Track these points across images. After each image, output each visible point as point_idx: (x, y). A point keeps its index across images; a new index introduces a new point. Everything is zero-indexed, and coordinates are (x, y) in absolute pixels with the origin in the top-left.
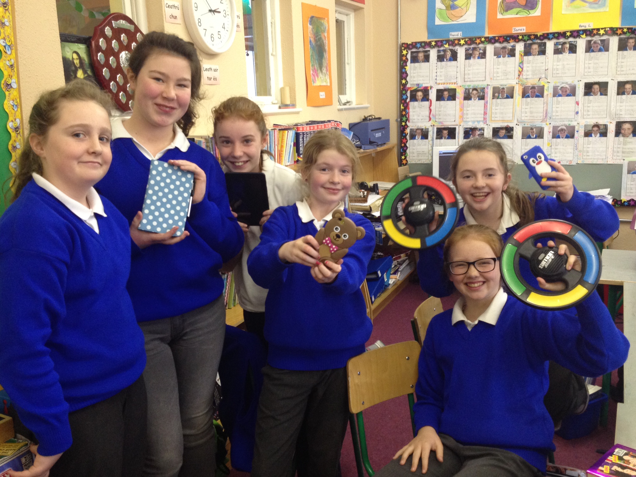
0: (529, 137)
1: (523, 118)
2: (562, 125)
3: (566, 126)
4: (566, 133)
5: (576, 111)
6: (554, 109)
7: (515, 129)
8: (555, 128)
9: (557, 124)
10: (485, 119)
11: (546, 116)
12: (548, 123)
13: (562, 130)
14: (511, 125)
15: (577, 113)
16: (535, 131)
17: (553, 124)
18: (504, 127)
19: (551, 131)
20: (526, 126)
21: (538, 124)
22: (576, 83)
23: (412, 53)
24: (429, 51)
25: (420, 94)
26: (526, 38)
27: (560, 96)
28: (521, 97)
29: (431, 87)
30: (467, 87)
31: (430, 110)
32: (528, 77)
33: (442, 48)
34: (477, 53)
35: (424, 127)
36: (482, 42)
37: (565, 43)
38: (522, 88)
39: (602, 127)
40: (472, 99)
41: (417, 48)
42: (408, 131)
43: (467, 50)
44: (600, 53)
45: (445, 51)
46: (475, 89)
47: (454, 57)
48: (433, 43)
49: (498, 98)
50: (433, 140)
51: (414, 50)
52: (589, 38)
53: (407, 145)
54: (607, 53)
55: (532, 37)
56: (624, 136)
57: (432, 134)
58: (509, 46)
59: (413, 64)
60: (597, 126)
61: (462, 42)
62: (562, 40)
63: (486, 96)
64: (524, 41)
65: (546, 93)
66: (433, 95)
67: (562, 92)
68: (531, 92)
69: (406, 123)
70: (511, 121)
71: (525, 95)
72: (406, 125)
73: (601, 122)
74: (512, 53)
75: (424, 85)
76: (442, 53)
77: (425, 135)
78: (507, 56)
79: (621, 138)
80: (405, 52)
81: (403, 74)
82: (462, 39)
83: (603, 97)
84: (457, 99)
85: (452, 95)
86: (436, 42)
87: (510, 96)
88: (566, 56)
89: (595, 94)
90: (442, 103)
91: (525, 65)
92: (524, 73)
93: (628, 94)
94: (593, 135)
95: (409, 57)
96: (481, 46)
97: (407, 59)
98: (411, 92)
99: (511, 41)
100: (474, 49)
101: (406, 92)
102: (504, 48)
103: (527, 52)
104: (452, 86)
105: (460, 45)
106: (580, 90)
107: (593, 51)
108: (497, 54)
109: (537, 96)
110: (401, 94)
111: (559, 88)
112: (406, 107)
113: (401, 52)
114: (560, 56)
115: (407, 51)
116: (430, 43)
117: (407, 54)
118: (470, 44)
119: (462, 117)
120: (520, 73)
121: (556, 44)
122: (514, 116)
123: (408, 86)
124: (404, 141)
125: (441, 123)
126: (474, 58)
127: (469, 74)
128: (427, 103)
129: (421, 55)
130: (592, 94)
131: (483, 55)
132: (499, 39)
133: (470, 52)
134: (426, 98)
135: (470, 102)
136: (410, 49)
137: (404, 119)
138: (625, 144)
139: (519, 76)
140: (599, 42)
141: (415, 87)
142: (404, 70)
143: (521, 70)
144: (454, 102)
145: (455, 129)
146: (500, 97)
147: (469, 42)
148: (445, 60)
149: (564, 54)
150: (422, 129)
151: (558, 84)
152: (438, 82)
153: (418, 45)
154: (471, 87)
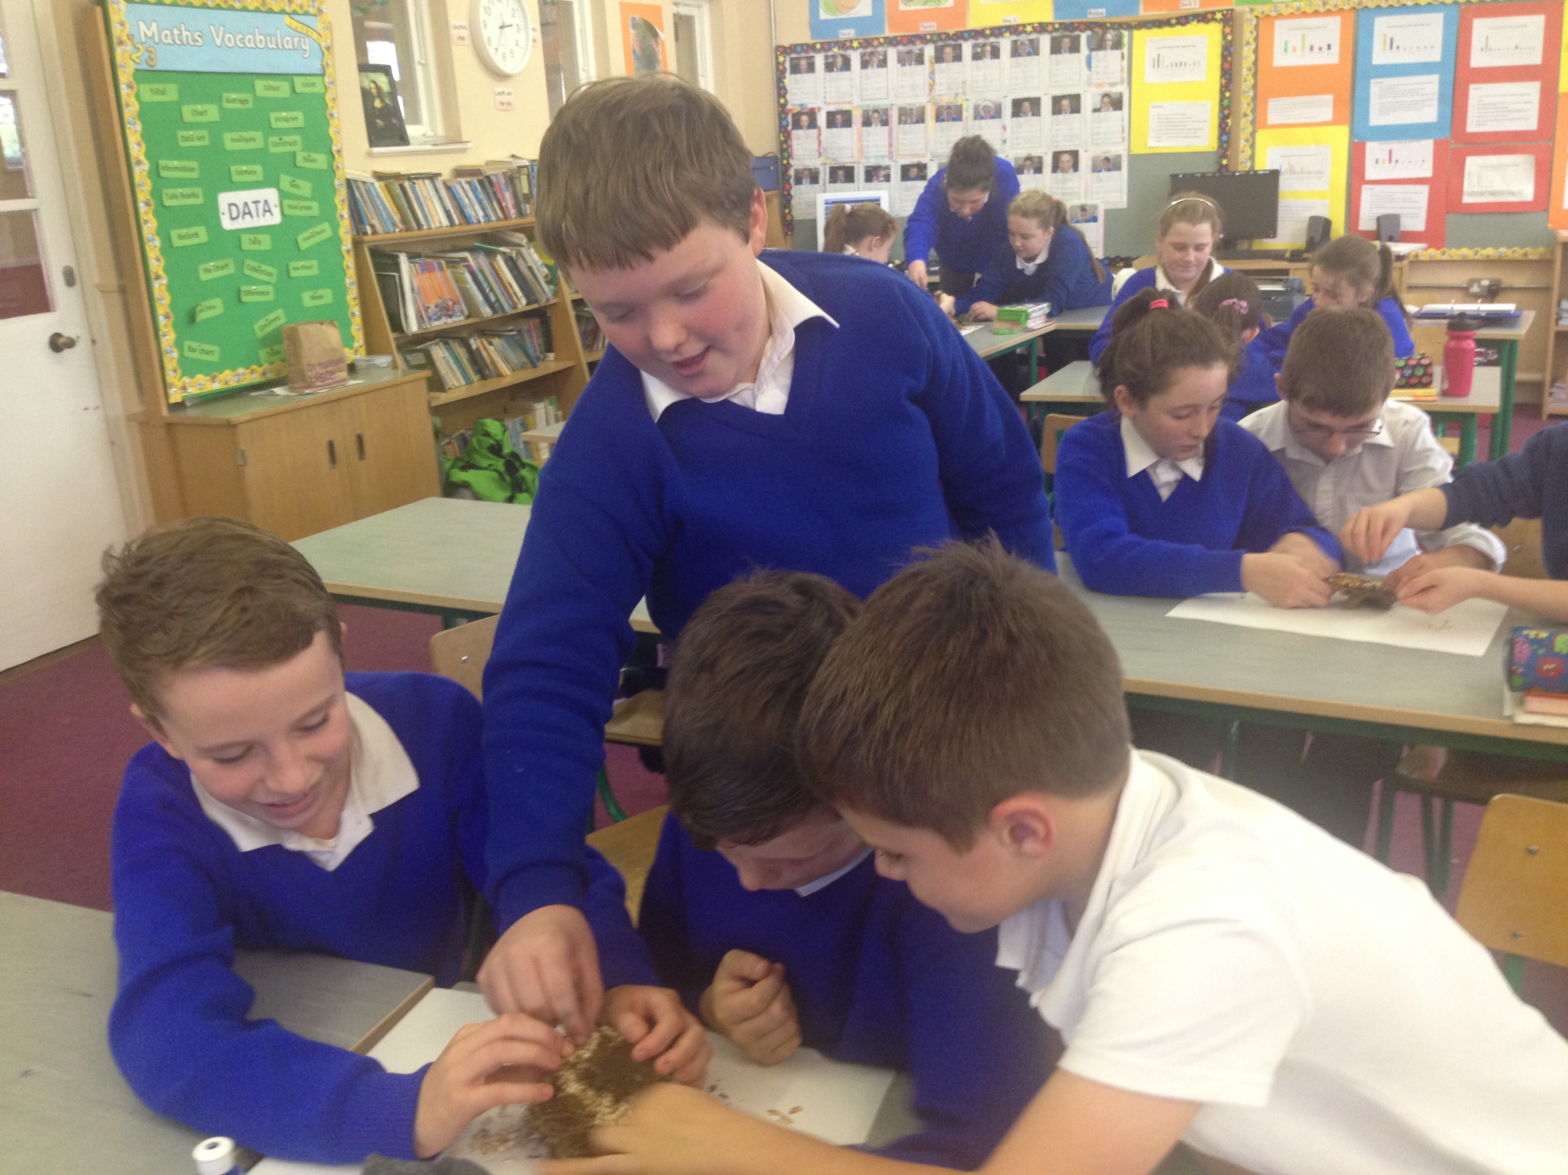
1: (938, 151)
5: (1004, 138)
10: (891, 153)
14: (924, 161)
15: (1005, 141)
18: (915, 164)
22: (1002, 100)
23: (792, 59)
24: (813, 57)
25: (805, 119)
26: (935, 38)
27: (982, 118)
30: (866, 109)
31: (820, 141)
32: (943, 93)
33: (830, 53)
34: (875, 60)
35: (812, 167)
36: (881, 44)
37: (984, 45)
38: (934, 108)
39: (1036, 160)
40: (873, 125)
41: (797, 52)
42: (792, 172)
43: (863, 55)
44: (1029, 58)
45: (834, 56)
46: (876, 111)
47: (846, 65)
48: (818, 46)
49: (906, 123)
50: (825, 184)
51: (794, 56)
52: (1014, 38)
53: (792, 193)
54: (1036, 57)
55: (943, 37)
56: (1064, 171)
57: (824, 176)
58: (916, 48)
59: (793, 76)
60: (1029, 158)
61: (855, 44)
62: (981, 41)
64: (934, 42)
65: (965, 114)
66: (822, 120)
67: (985, 112)
68: (947, 114)
69: (788, 160)
70: (923, 156)
71: (939, 118)
72: (788, 163)
73: (1035, 153)
74: (920, 60)
75: (810, 106)
76: (831, 60)
77: (814, 178)
78: (914, 63)
79: (1059, 175)
80: (781, 59)
81: (781, 91)
82: (856, 40)
83: (1035, 118)
85: (847, 121)
86: (821, 44)
87: (921, 120)
88: (987, 61)
89: (1026, 115)
91: (937, 76)
92: (936, 87)
93: (1066, 113)
94: (1025, 172)
95: (788, 65)
96: (880, 49)
97: (785, 68)
98: (794, 115)
99: (918, 42)
100: (872, 54)
101: (787, 114)
102: (909, 52)
103: (939, 58)
105: (852, 48)
106: (1007, 110)
107: (1020, 55)
108: (902, 61)
109: (954, 120)
110: (781, 119)
111: (981, 107)
112: (788, 136)
113: (777, 58)
114: (980, 62)
115: (784, 57)
116: (814, 45)
117: (784, 61)
118: (865, 48)
119: (861, 151)
120: (932, 87)
121: (975, 46)
122: (926, 148)
124: (787, 186)
125: (834, 159)
126: (872, 66)
127: (867, 89)
128: (814, 132)
129: (803, 63)
130: (1021, 114)
131: (883, 63)
132: (902, 40)
133: (867, 58)
134: (813, 124)
136: (789, 54)
137: (786, 155)
138: (1065, 181)
139: (930, 91)
140: (1027, 43)
141: (798, 109)
142: (781, 85)
143: (932, 82)
144: (849, 129)
145: (852, 168)
146: (909, 122)
147: (864, 45)
148: (835, 69)
149: (985, 59)
150: (810, 170)
151: (979, 102)
152: (828, 101)
153: (799, 49)
154: (871, 108)
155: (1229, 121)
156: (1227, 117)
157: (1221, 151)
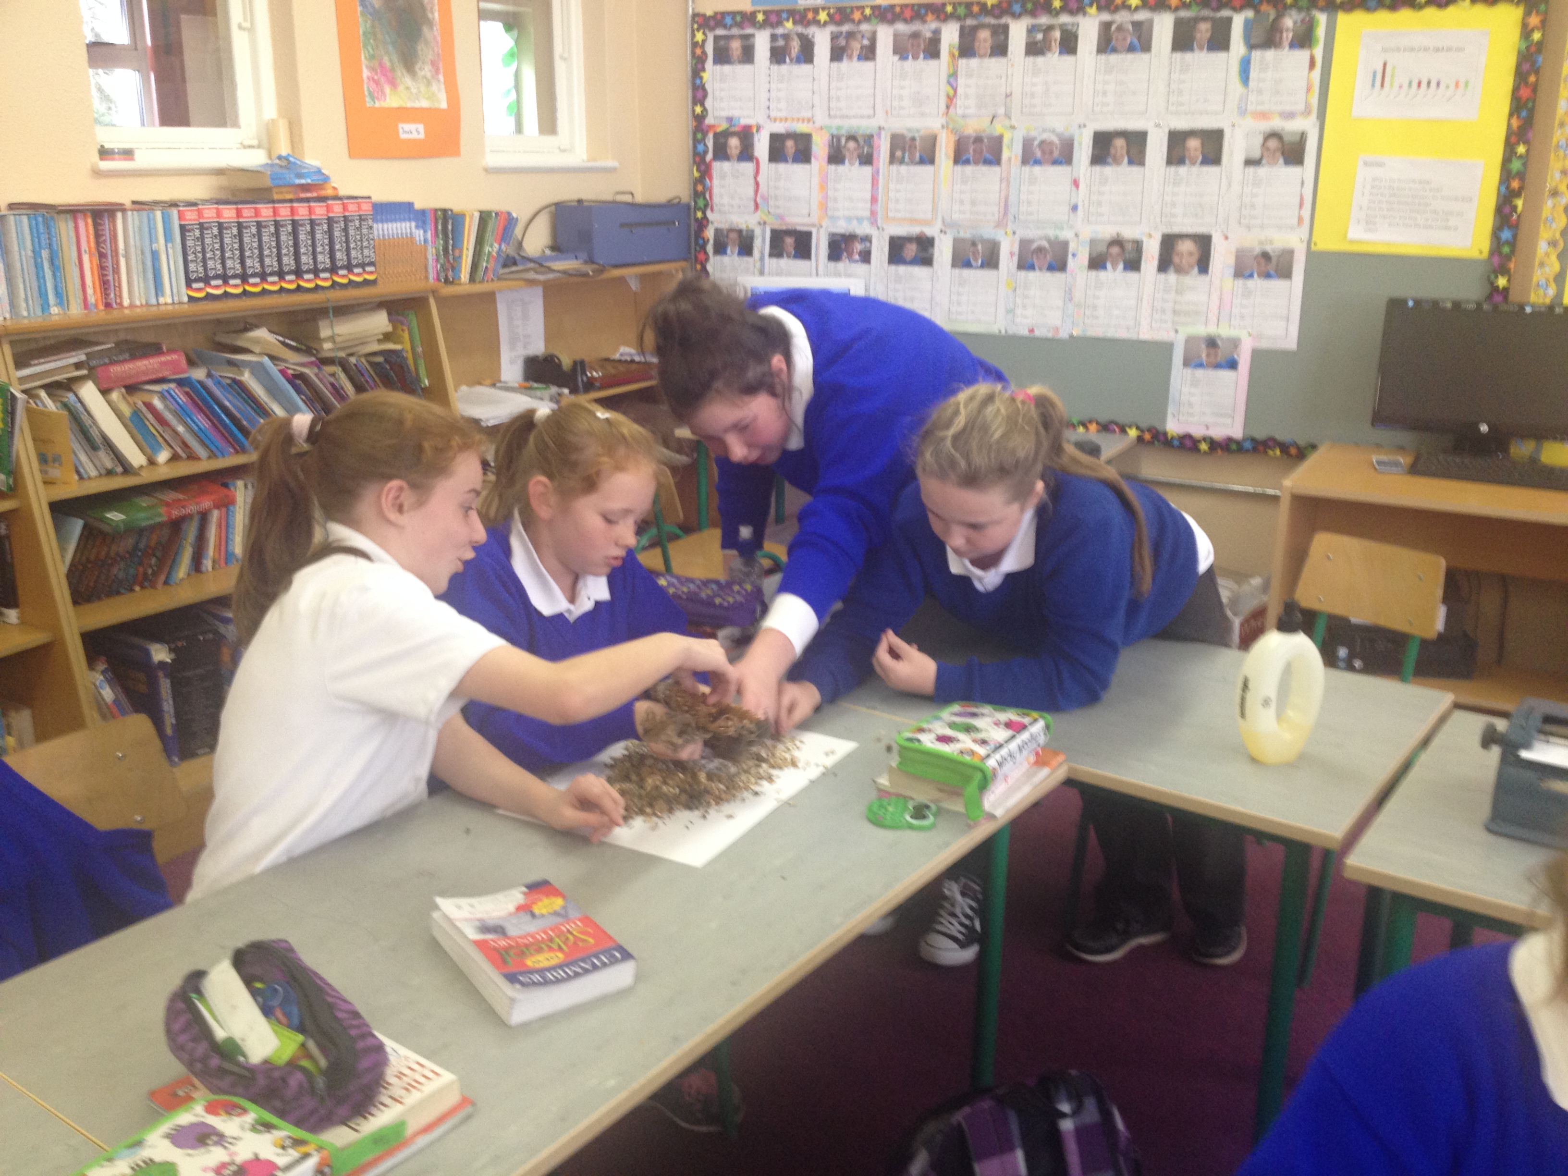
0: (968, 265)
1: (955, 216)
2: (1041, 238)
3: (1049, 241)
4: (1049, 258)
5: (1073, 201)
6: (1023, 197)
7: (937, 242)
8: (1024, 244)
9: (1030, 233)
10: (873, 213)
11: (1006, 213)
12: (1009, 231)
13: (1040, 250)
14: (929, 232)
15: (1075, 208)
16: (980, 251)
17: (1022, 233)
18: (914, 236)
19: (1017, 253)
20: (962, 235)
21: (988, 232)
22: (1074, 131)
23: (717, 39)
24: (753, 36)
25: (734, 143)
26: (961, 11)
27: (1037, 162)
28: (951, 162)
29: (759, 128)
30: (835, 132)
31: (757, 184)
32: (968, 111)
33: (780, 31)
34: (856, 46)
35: (743, 227)
36: (866, 19)
37: (1050, 28)
38: (953, 139)
39: (1129, 247)
40: (847, 161)
41: (725, 27)
42: (710, 233)
43: (834, 37)
44: (1130, 56)
45: (786, 37)
46: (852, 138)
47: (807, 55)
48: (760, 17)
49: (902, 162)
50: (762, 259)
51: (720, 32)
52: (1106, 17)
53: (709, 268)
54: (1145, 56)
55: (976, 9)
56: (1179, 270)
57: (762, 244)
58: (927, 29)
59: (718, 68)
60: (1117, 242)
61: (823, 16)
62: (1044, 20)
63: (875, 155)
64: (958, 18)
65: (1005, 154)
66: (762, 147)
67: (1043, 152)
68: (974, 151)
69: (704, 213)
70: (927, 223)
71: (959, 158)
72: (705, 217)
73: (1129, 233)
74: (932, 50)
75: (744, 122)
76: (781, 43)
77: (746, 248)
78: (922, 56)
79: (1172, 277)
80: (699, 37)
81: (699, 94)
82: (823, 9)
83: (1135, 169)
84: (813, 160)
85: (803, 150)
86: (765, 13)
87: (928, 158)
88: (1054, 59)
89: (1117, 161)
90: (782, 167)
91: (961, 81)
92: (959, 101)
93: (1193, 163)
94: (1109, 265)
95: (709, 48)
96: (865, 27)
97: (704, 53)
98: (716, 135)
99: (930, 17)
100: (850, 35)
101: (705, 134)
102: (915, 35)
103: (966, 49)
104: (802, 128)
105: (817, 23)
106: (1084, 150)
107: (1114, 50)
108: (901, 50)
109: (987, 162)
111: (1036, 143)
112: (705, 172)
113: (693, 36)
114: (1040, 60)
115: (704, 33)
116: (753, 14)
117: (704, 41)
118: (839, 23)
119: (824, 206)
120: (951, 100)
121: (1031, 30)
122: (934, 210)
123: (709, 120)
124: (701, 256)
125: (781, 217)
126: (850, 57)
127: (838, 99)
128: (748, 167)
129: (736, 46)
130: (1110, 160)
131: (869, 53)
132: (902, 12)
133: (843, 42)
134: (746, 154)
135: (841, 169)
136: (712, 29)
137: (701, 203)
138: (1179, 291)
139: (948, 107)
140: (1130, 27)
141: (723, 126)
142: (698, 82)
143: (951, 93)
144: (806, 166)
145: (809, 235)
146: (907, 159)
147: (837, 17)
148: (788, 60)
149: (1049, 55)
150: (740, 232)
151: (1033, 133)
152: (773, 114)
153: (728, 20)
154: (843, 132)
155: (1519, 203)
156: (1517, 194)
157: (1496, 260)
